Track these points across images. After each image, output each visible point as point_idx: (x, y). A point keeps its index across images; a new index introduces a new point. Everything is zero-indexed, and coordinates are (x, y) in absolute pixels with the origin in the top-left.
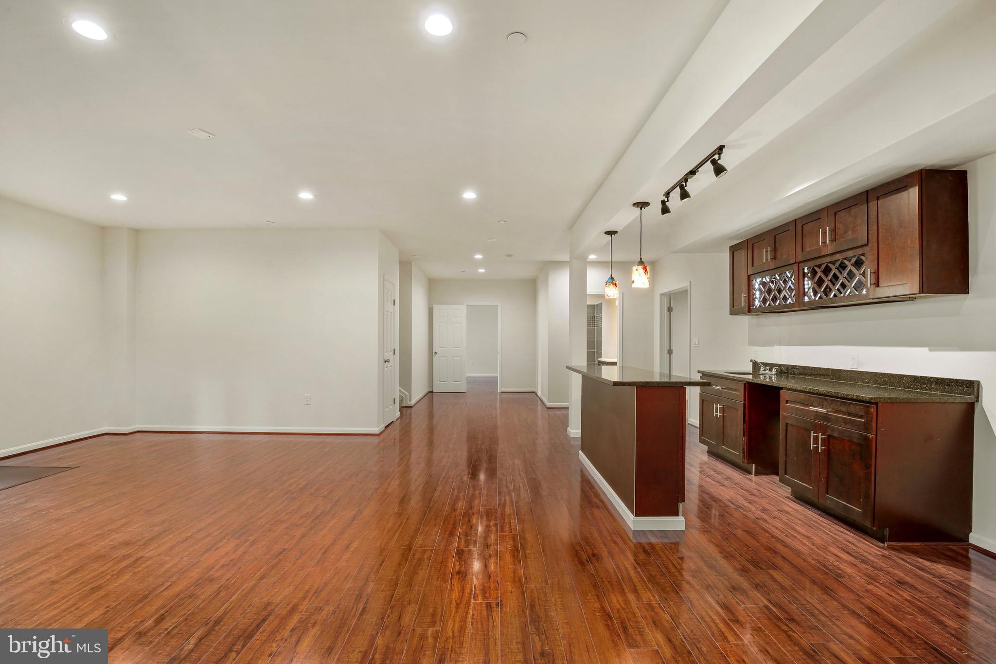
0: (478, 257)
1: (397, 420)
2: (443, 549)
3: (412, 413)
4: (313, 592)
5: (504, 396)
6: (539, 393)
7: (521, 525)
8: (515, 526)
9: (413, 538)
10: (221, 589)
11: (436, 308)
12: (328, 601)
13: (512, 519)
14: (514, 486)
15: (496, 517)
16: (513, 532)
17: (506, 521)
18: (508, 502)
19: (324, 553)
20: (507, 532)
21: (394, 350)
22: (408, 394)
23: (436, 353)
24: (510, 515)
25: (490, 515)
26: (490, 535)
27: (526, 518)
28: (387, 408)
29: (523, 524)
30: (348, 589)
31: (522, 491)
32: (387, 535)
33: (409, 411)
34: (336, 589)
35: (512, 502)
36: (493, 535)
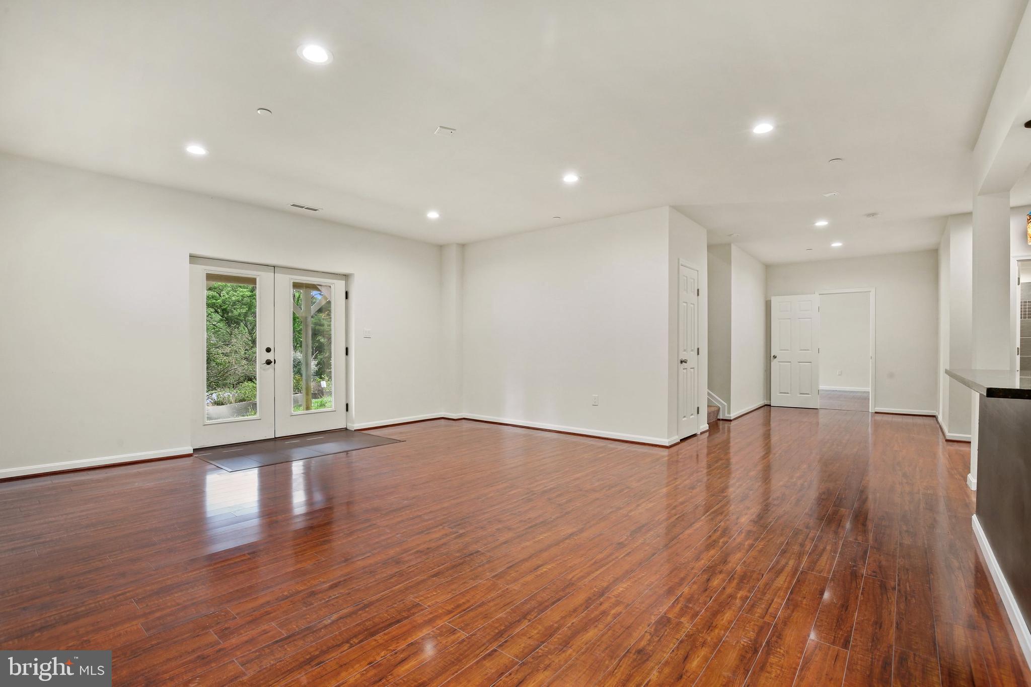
0: (822, 223)
1: (702, 433)
2: (643, 609)
3: (731, 428)
4: (463, 609)
5: (878, 417)
6: (940, 419)
7: (789, 611)
8: (778, 610)
9: (617, 580)
10: (396, 574)
11: (775, 301)
12: (467, 625)
13: (779, 597)
14: (816, 546)
15: (753, 587)
16: (767, 619)
17: (768, 597)
18: (788, 569)
19: (508, 568)
20: (757, 615)
21: (698, 349)
22: (726, 404)
23: (775, 357)
24: (779, 590)
25: (745, 581)
26: (725, 611)
27: (804, 603)
28: (685, 417)
29: (793, 612)
30: (497, 619)
31: (825, 557)
32: (589, 567)
33: (726, 424)
34: (486, 615)
35: (795, 570)
36: (732, 612)
